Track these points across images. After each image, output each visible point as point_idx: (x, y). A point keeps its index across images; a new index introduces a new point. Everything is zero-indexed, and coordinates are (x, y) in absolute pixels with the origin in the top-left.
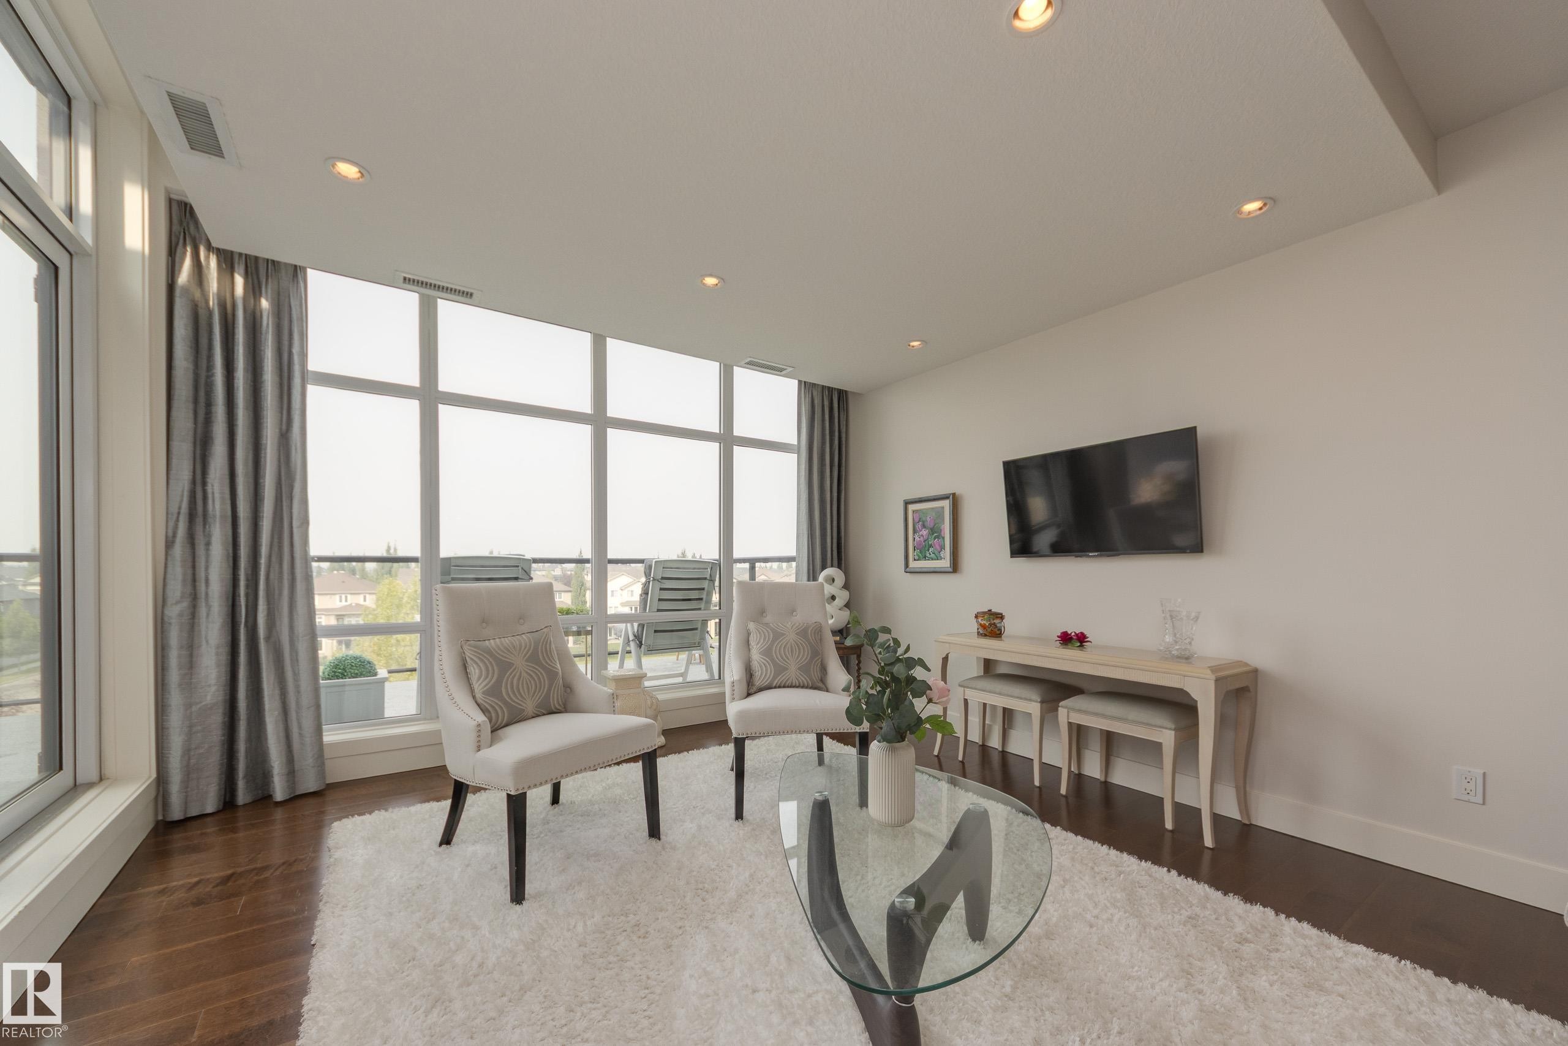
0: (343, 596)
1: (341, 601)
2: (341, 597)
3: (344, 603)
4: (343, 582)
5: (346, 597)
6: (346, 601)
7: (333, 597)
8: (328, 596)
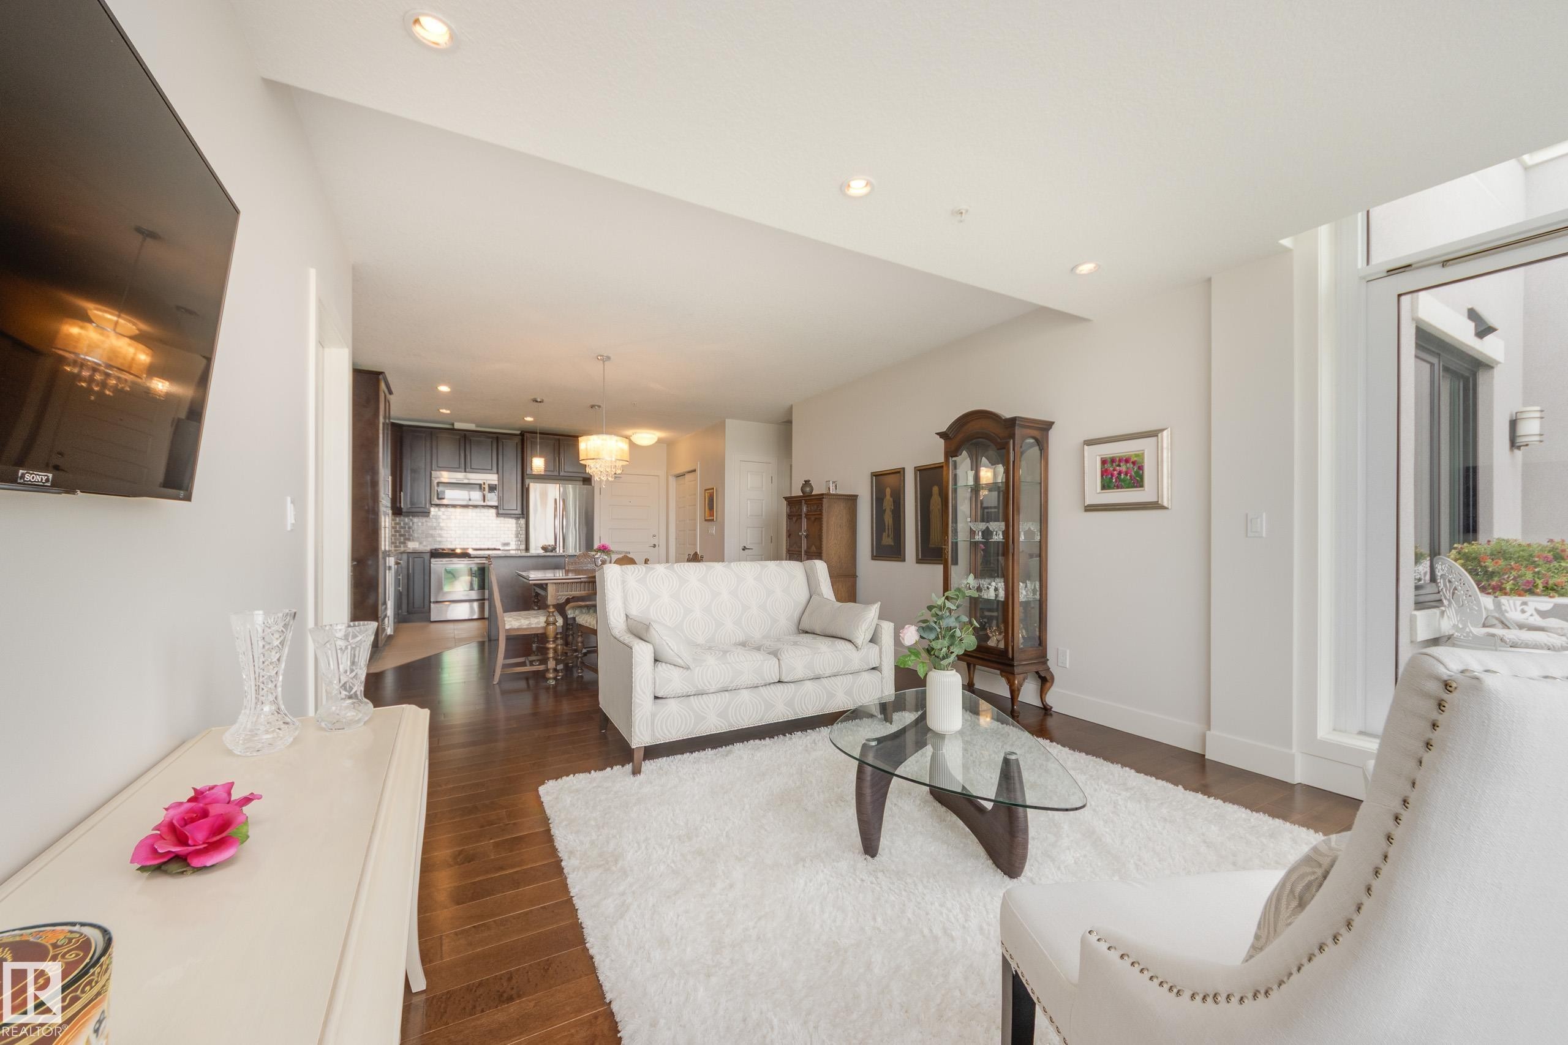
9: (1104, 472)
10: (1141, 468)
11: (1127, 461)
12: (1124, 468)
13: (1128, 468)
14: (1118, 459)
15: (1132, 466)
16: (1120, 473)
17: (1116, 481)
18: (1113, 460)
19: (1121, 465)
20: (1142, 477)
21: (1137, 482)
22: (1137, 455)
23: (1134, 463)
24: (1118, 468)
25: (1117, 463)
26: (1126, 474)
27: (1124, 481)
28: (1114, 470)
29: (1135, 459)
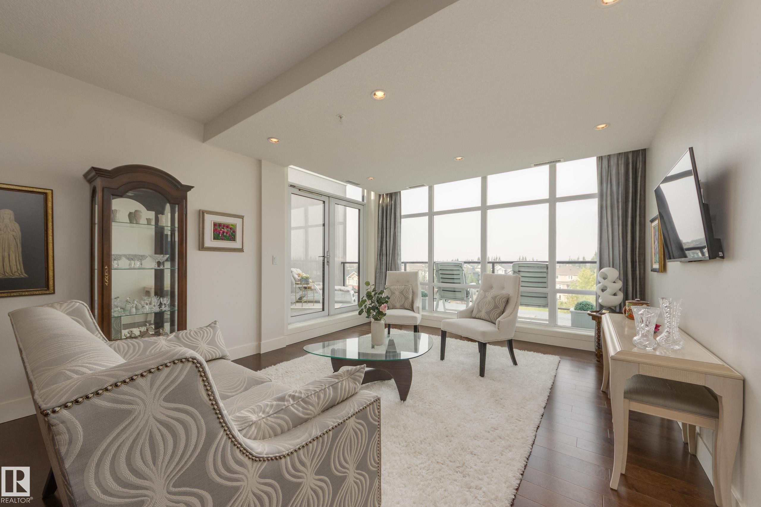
0: (570, 276)
1: (569, 279)
2: (569, 277)
3: (570, 280)
4: (571, 270)
5: (572, 277)
6: (572, 278)
7: (566, 276)
8: (564, 276)
9: (215, 230)
10: (234, 232)
11: (227, 227)
12: (226, 230)
13: (228, 230)
14: (222, 225)
15: (230, 230)
16: (224, 232)
17: (221, 236)
18: (220, 225)
19: (224, 228)
20: (235, 236)
21: (232, 237)
22: (232, 225)
23: (231, 229)
24: (223, 229)
25: (222, 227)
26: (227, 233)
27: (225, 236)
28: (221, 230)
29: (232, 227)
